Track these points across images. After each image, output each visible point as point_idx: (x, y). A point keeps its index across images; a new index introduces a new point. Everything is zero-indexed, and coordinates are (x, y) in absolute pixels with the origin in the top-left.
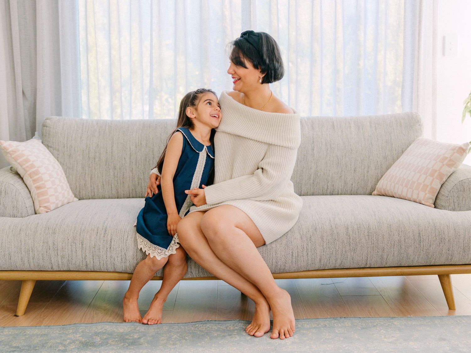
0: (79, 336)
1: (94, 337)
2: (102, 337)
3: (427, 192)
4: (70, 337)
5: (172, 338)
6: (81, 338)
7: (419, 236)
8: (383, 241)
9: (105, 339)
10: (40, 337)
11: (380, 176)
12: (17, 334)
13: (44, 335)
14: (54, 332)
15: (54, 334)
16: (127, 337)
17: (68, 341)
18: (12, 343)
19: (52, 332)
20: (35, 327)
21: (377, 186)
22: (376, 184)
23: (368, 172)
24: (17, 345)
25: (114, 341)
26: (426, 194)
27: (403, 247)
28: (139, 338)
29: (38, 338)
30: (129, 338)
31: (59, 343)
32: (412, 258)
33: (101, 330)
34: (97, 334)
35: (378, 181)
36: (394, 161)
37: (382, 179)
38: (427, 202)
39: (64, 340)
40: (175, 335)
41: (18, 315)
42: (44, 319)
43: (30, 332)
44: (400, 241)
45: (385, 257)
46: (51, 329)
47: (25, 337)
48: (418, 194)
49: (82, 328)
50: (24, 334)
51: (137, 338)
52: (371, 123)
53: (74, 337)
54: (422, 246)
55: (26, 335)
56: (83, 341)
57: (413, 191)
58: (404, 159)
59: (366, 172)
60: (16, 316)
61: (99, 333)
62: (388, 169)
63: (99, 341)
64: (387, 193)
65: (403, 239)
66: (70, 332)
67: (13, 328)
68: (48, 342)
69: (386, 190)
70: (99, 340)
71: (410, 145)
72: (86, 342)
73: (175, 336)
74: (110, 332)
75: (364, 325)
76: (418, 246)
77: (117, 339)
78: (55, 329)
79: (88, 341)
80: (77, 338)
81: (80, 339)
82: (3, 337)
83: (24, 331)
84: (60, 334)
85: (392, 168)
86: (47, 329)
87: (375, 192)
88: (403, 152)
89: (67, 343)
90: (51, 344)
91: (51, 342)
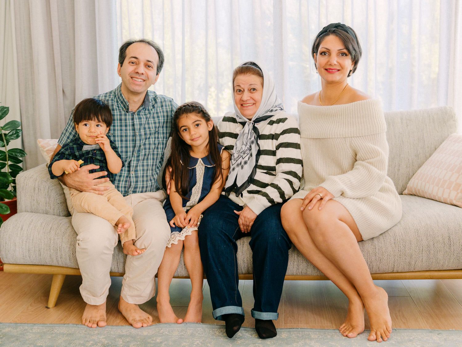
0: (103, 338)
1: (117, 340)
2: (125, 340)
3: (459, 191)
4: (94, 338)
5: (194, 345)
6: (105, 340)
7: (449, 239)
8: (411, 247)
9: (128, 342)
10: (66, 337)
11: (411, 174)
12: (45, 332)
13: (70, 334)
14: (80, 332)
15: (80, 334)
16: (149, 341)
17: (91, 342)
18: (38, 342)
19: (78, 331)
20: (63, 325)
21: (408, 185)
22: (407, 183)
23: (399, 170)
24: (42, 345)
25: (136, 345)
26: (458, 193)
27: (432, 252)
28: (161, 343)
29: (63, 338)
30: (151, 342)
31: (82, 344)
32: (441, 263)
33: (125, 333)
34: (121, 336)
35: (409, 179)
36: (427, 158)
37: (413, 177)
38: (459, 202)
39: (87, 341)
40: (198, 340)
41: (49, 307)
42: (73, 312)
43: (58, 330)
44: (428, 246)
45: (413, 263)
46: (78, 328)
47: (51, 336)
48: (450, 193)
49: (107, 330)
50: (51, 332)
51: (159, 342)
52: (402, 119)
53: (98, 339)
54: (452, 250)
55: (52, 333)
56: (105, 343)
57: (444, 190)
58: (436, 156)
59: (396, 170)
60: (47, 308)
61: (123, 336)
62: (419, 167)
63: (121, 344)
64: (417, 192)
65: (431, 243)
66: (95, 333)
67: (43, 325)
68: (72, 343)
69: (417, 189)
70: (121, 342)
71: (443, 141)
72: (108, 345)
73: (197, 342)
74: (134, 335)
75: (399, 338)
76: (448, 250)
77: (139, 343)
78: (82, 329)
79: (110, 343)
80: (101, 340)
81: (103, 341)
82: (30, 335)
83: (52, 329)
84: (85, 334)
85: (423, 166)
86: (74, 328)
87: (406, 192)
88: (436, 149)
89: (90, 344)
90: (74, 345)
91: (74, 343)
